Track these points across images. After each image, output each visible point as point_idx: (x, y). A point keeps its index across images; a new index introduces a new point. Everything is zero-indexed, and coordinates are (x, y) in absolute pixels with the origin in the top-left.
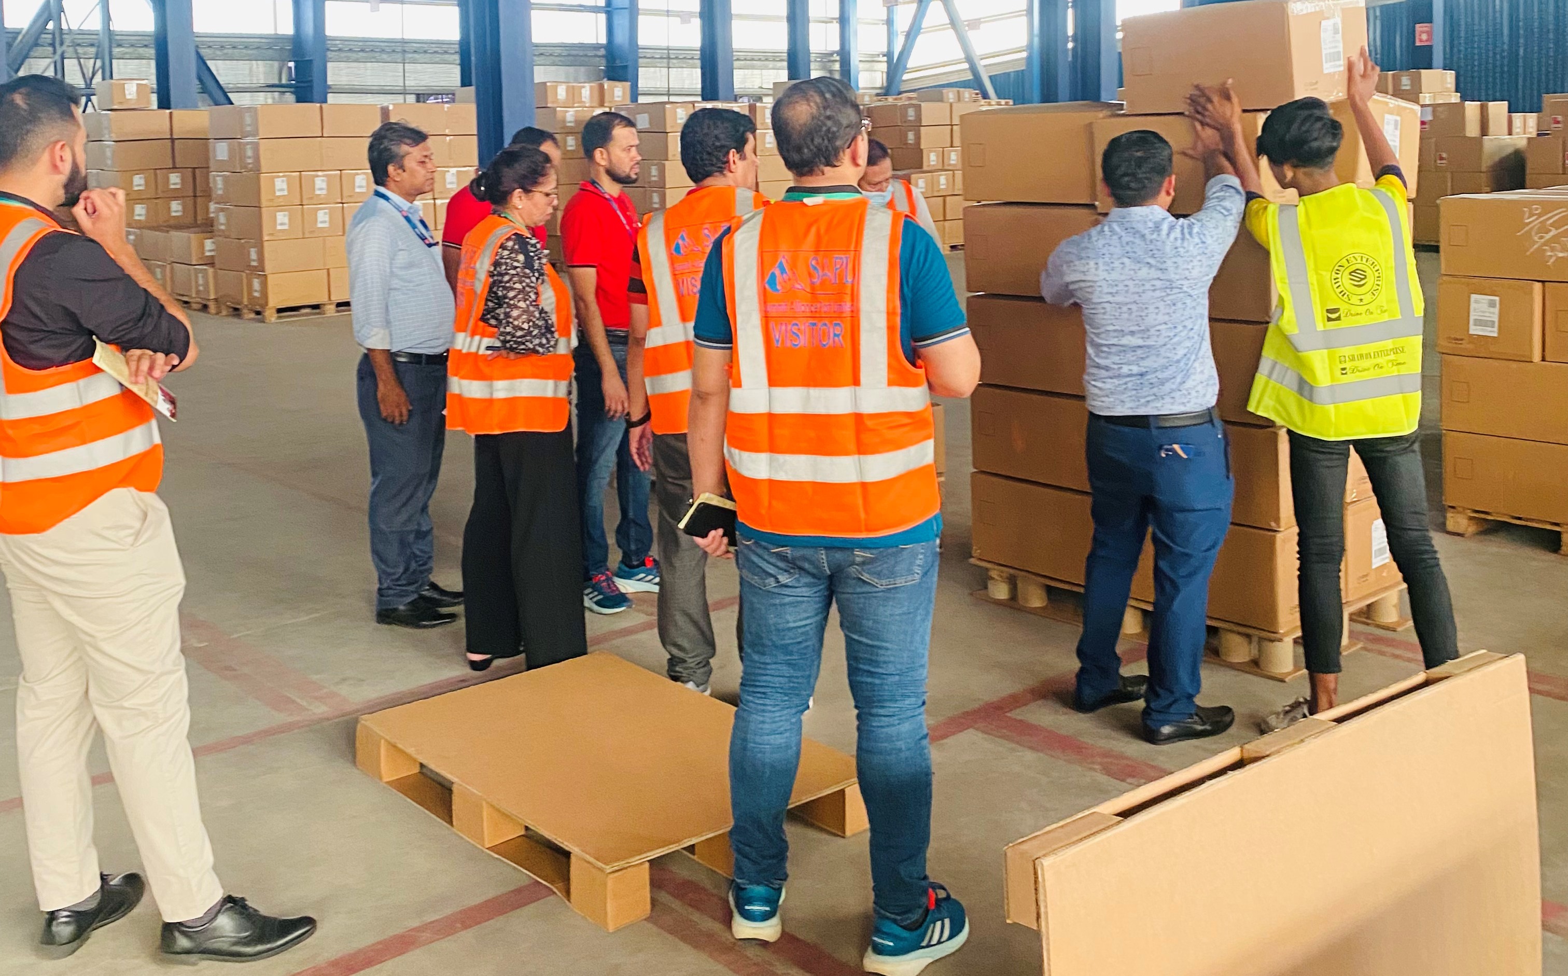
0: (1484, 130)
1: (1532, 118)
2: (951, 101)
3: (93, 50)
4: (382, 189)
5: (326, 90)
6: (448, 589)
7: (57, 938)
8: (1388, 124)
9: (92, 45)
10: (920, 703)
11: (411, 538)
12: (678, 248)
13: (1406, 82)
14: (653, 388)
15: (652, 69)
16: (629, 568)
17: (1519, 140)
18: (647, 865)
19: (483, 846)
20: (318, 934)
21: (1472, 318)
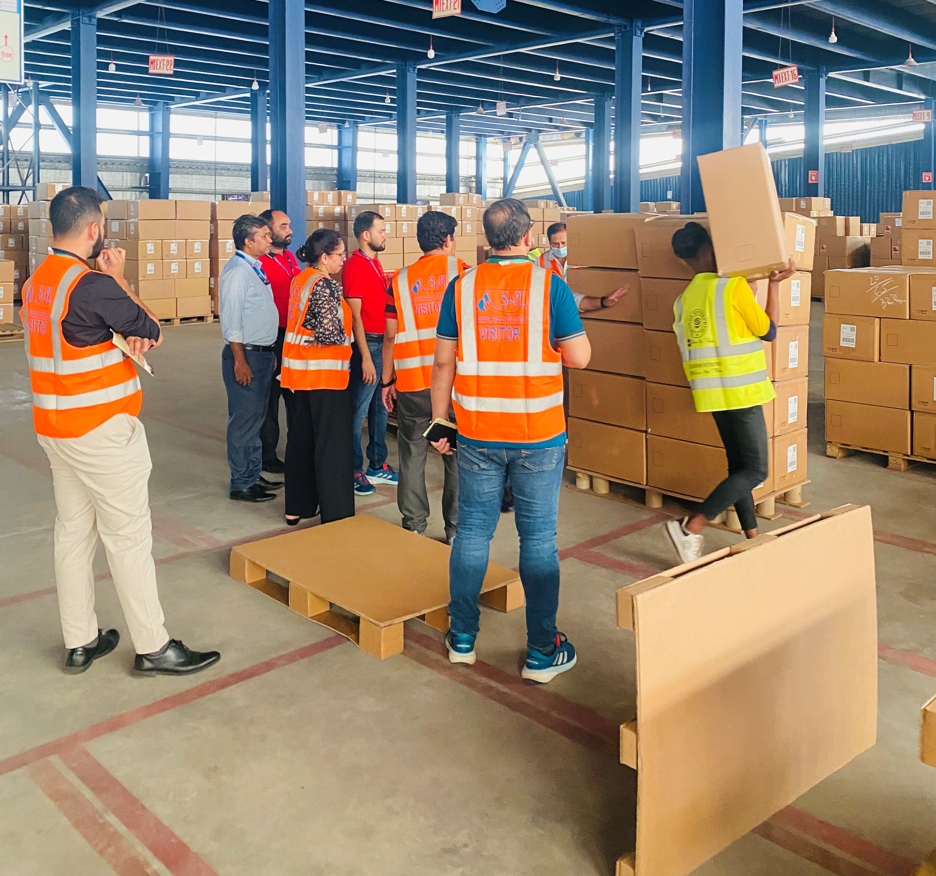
0: (847, 232)
1: (874, 226)
2: (542, 207)
3: (27, 164)
4: (240, 252)
5: (168, 191)
6: (270, 481)
7: (76, 664)
8: (799, 230)
9: (26, 160)
10: (554, 533)
11: (251, 450)
12: (415, 289)
13: (803, 204)
14: (398, 365)
15: (365, 183)
16: (374, 469)
17: (866, 239)
18: (402, 624)
19: (307, 616)
20: (222, 660)
21: (842, 337)
